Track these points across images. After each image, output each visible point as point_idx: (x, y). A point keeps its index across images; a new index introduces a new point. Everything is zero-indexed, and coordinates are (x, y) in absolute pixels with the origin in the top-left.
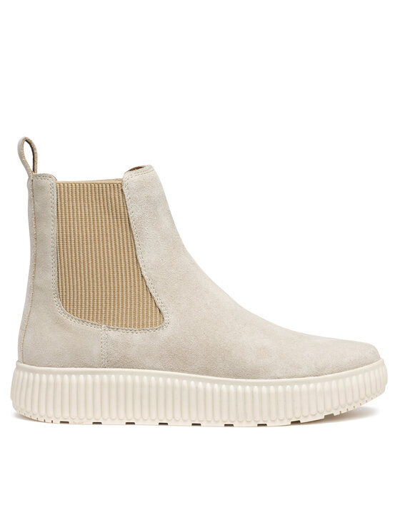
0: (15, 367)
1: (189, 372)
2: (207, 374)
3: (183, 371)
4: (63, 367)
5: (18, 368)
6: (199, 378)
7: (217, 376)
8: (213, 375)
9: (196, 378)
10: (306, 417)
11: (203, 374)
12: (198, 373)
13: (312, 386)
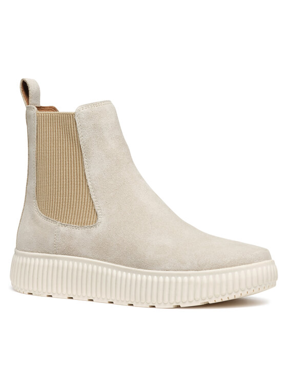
0: (14, 252)
1: (108, 262)
2: (120, 264)
3: (105, 260)
4: (32, 252)
5: (16, 253)
6: (114, 267)
7: (126, 266)
8: (124, 265)
9: (112, 266)
10: (184, 303)
11: (117, 264)
12: (114, 263)
13: (192, 278)
